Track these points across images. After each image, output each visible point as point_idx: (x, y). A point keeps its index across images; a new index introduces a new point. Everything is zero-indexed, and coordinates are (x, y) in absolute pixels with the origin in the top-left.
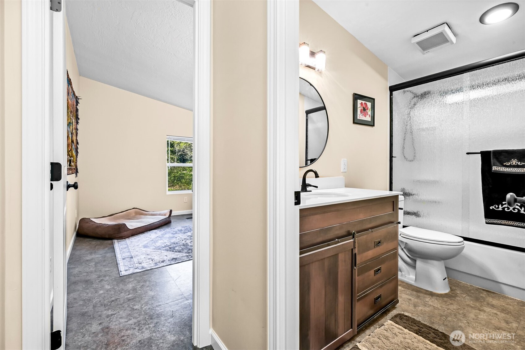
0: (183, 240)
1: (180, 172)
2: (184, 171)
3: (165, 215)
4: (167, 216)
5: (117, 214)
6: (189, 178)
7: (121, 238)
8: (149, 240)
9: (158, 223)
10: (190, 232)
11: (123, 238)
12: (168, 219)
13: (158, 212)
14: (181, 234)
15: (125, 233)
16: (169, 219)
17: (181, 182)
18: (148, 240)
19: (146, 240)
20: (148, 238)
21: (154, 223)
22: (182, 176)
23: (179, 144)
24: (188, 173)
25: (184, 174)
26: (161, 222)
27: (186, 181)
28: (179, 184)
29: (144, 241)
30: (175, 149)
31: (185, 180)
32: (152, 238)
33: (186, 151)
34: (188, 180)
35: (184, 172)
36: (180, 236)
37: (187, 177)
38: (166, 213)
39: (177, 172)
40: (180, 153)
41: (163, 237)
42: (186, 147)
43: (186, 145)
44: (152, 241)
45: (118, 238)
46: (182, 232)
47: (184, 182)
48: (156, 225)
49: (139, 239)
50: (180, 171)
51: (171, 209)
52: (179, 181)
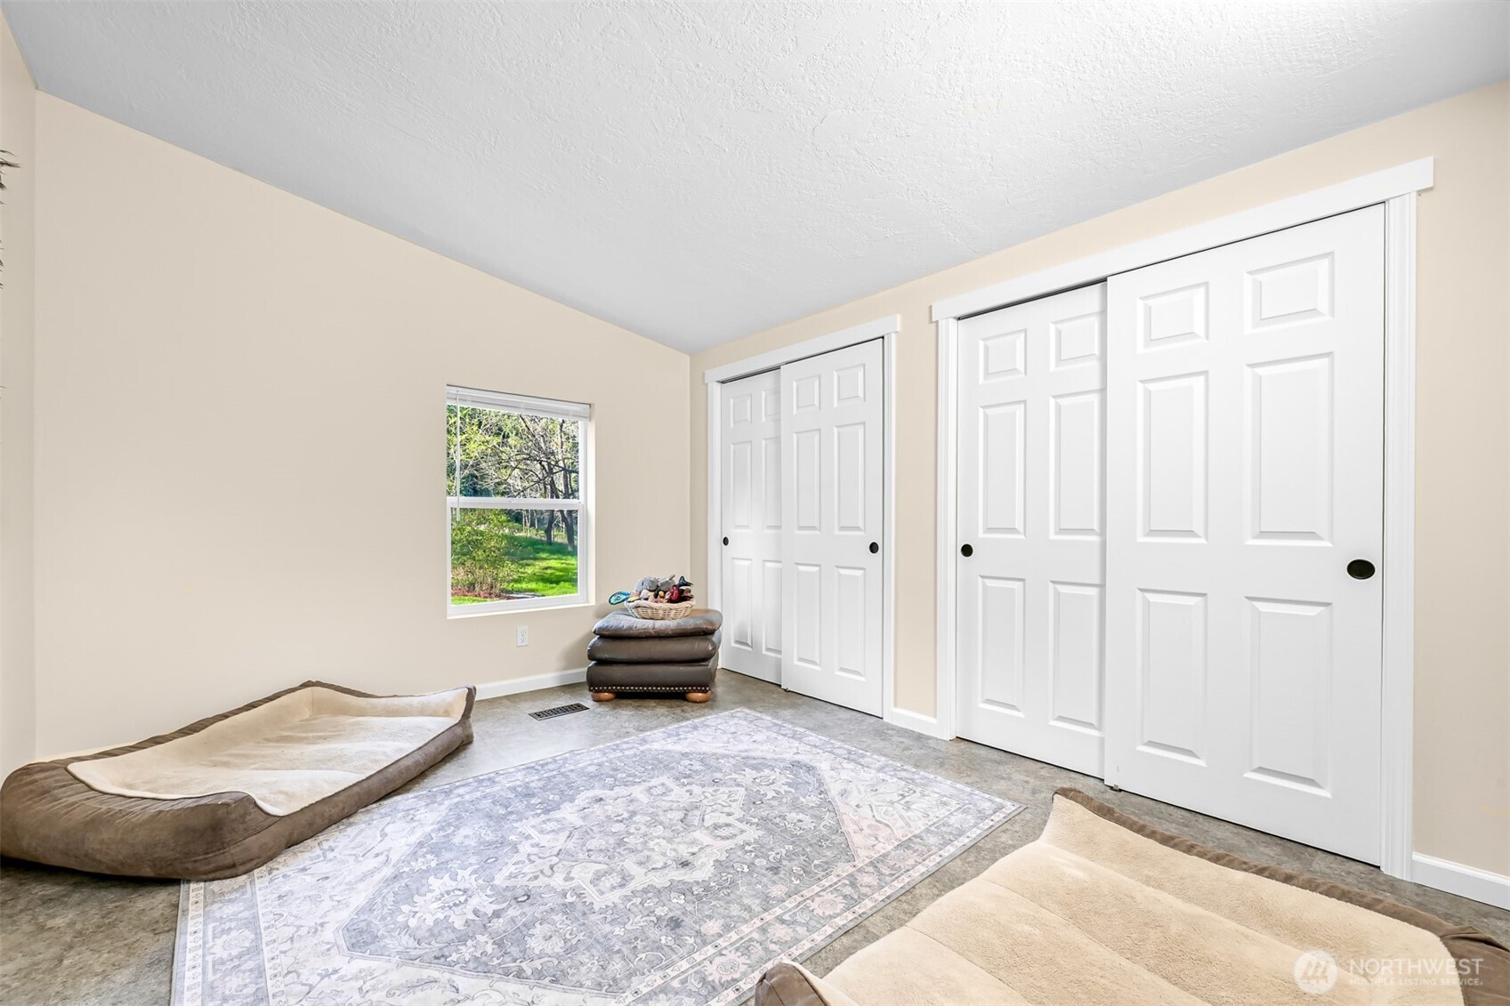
0: (552, 868)
1: (469, 528)
2: (481, 523)
3: (447, 714)
4: (456, 717)
5: (225, 716)
6: (498, 546)
7: (227, 873)
8: (378, 877)
9: (418, 757)
10: (572, 800)
11: (242, 869)
12: (459, 731)
13: (415, 701)
14: (534, 821)
15: (253, 842)
16: (464, 729)
17: (474, 558)
18: (372, 873)
19: (363, 878)
20: (371, 863)
21: (400, 763)
22: (477, 540)
23: (465, 445)
24: (495, 530)
25: (482, 534)
26: (432, 749)
27: (487, 553)
28: (468, 564)
29: (351, 887)
30: (452, 459)
31: (484, 551)
32: (394, 858)
33: (483, 465)
34: (494, 552)
35: (482, 528)
36: (533, 832)
37: (493, 543)
38: (450, 705)
39: (459, 529)
40: (467, 472)
41: (446, 845)
42: (484, 455)
43: (484, 448)
44: (396, 886)
45: (211, 876)
46: (533, 801)
47: (481, 558)
48: (408, 768)
49: (323, 868)
50: (469, 525)
51: (471, 686)
52: (464, 555)
